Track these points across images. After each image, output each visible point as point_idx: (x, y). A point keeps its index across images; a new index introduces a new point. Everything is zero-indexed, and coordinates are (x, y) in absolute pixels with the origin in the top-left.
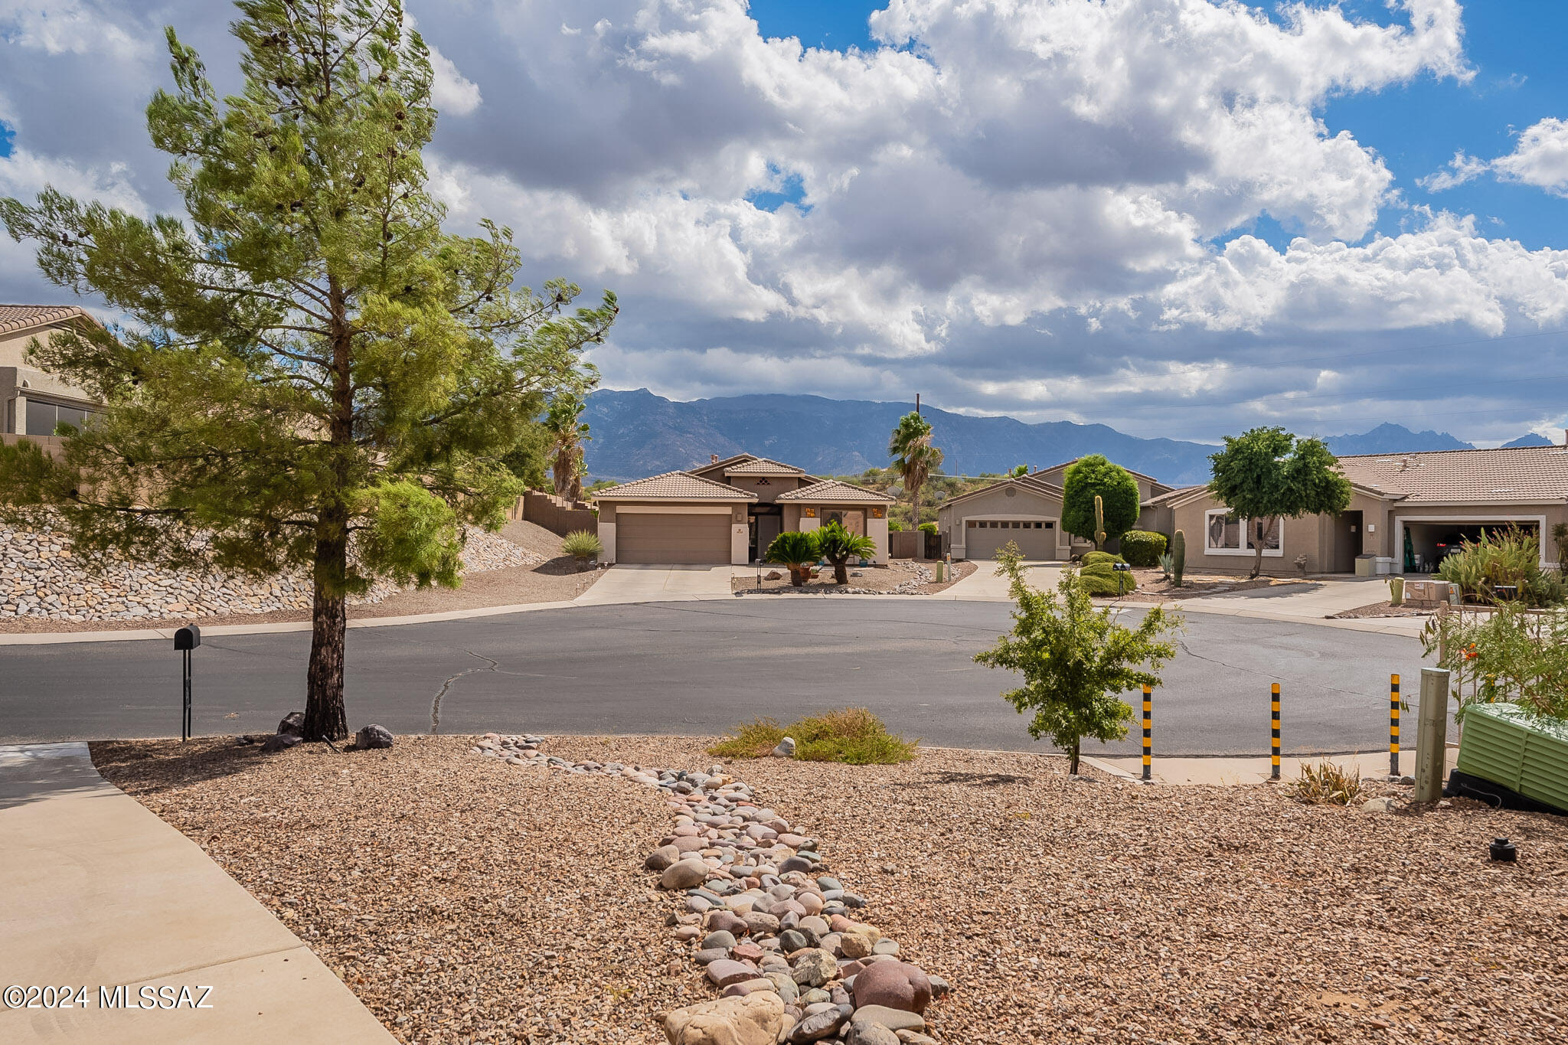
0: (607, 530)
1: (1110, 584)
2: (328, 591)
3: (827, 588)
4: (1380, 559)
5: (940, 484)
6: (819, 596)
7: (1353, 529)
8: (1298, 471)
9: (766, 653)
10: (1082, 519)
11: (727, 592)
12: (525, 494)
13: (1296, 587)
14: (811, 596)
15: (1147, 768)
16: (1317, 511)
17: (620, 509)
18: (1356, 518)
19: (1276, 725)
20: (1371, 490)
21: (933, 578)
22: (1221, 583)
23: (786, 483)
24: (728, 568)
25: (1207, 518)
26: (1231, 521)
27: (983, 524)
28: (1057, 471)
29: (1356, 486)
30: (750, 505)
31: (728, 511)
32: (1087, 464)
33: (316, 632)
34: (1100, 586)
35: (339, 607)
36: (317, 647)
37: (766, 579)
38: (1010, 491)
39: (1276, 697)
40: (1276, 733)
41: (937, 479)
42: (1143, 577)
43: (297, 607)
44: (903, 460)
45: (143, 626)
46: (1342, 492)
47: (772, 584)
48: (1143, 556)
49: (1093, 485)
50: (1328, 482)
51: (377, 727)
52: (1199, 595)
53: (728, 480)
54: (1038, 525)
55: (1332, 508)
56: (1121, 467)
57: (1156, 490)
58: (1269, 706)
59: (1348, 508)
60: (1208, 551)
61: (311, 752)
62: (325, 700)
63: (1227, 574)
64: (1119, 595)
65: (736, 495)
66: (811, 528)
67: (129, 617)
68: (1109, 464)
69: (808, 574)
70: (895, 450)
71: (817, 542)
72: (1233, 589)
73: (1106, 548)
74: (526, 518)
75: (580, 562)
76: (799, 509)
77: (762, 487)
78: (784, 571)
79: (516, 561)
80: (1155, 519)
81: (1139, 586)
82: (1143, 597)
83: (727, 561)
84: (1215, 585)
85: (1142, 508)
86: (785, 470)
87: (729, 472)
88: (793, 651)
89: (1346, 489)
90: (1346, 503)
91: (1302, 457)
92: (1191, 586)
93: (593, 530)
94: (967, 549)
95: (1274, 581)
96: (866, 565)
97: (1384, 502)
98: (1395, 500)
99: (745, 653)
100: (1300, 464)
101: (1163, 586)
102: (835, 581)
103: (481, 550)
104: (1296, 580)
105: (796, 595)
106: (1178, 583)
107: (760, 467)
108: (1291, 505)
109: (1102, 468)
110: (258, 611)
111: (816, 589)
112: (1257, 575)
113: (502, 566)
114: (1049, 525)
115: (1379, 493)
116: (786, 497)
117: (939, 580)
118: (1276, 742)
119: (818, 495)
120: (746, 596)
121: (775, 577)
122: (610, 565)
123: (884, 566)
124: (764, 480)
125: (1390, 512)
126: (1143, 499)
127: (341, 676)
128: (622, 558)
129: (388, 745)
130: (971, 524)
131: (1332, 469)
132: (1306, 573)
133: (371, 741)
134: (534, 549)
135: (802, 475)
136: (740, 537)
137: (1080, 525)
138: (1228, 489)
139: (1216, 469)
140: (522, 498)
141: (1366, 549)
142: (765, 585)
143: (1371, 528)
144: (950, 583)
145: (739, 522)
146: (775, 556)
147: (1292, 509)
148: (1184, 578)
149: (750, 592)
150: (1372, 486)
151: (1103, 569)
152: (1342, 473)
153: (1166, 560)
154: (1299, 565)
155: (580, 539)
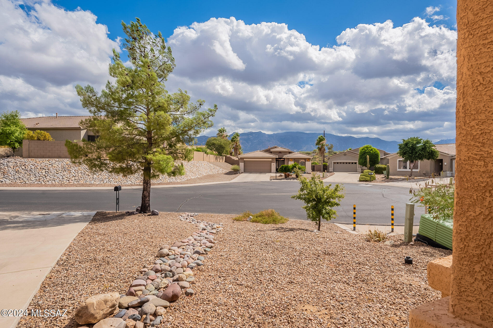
0: (242, 164)
1: (368, 178)
2: (147, 178)
3: (293, 178)
4: (448, 172)
5: (332, 153)
6: (291, 181)
7: (440, 164)
8: (423, 149)
9: (269, 194)
10: (363, 162)
11: (268, 179)
12: (225, 156)
13: (422, 180)
14: (289, 180)
15: (354, 228)
16: (428, 159)
17: (245, 160)
18: (441, 161)
19: (393, 217)
20: (445, 153)
21: (322, 177)
22: (400, 178)
23: (285, 153)
24: (271, 173)
25: (398, 161)
26: (405, 162)
27: (338, 163)
28: (357, 150)
29: (441, 152)
30: (276, 158)
31: (271, 160)
32: (367, 147)
33: (143, 188)
34: (365, 179)
35: (149, 182)
36: (144, 191)
37: (279, 176)
38: (345, 155)
39: (392, 210)
40: (392, 219)
41: (332, 152)
42: (379, 177)
43: (165, 182)
44: (319, 147)
45: (129, 186)
46: (436, 154)
47: (280, 178)
48: (379, 171)
49: (367, 153)
50: (432, 151)
51: (155, 210)
52: (393, 181)
53: (271, 152)
54: (352, 163)
55: (433, 159)
56: (375, 148)
57: (385, 154)
58: (391, 212)
59: (438, 158)
60: (398, 170)
61: (139, 216)
62: (145, 204)
63: (403, 176)
64: (370, 181)
65: (273, 156)
66: (291, 164)
67: (127, 184)
68: (372, 148)
69: (289, 175)
70: (317, 144)
71: (291, 167)
72: (403, 180)
73: (370, 169)
74: (225, 162)
75: (235, 172)
76: (288, 159)
77: (280, 154)
78: (283, 174)
79: (220, 172)
80: (385, 161)
81: (377, 179)
82: (377, 182)
83: (271, 172)
84: (398, 179)
85: (381, 159)
86: (285, 150)
87: (272, 150)
88: (276, 194)
89: (437, 153)
90: (437, 157)
91: (424, 145)
92: (391, 179)
93: (238, 164)
94: (333, 169)
95: (416, 178)
96: (305, 173)
97: (449, 156)
98: (453, 156)
99: (263, 195)
100: (424, 147)
101: (384, 179)
102: (296, 177)
103: (212, 169)
104: (422, 178)
105: (286, 180)
106: (388, 178)
107: (279, 149)
108: (421, 158)
109: (370, 149)
110: (156, 183)
111: (291, 179)
112: (411, 176)
113: (217, 173)
114: (355, 163)
115: (448, 154)
116: (285, 157)
117: (323, 177)
118: (393, 222)
119: (293, 156)
120: (273, 181)
121: (281, 176)
122: (242, 173)
123: (310, 173)
124: (280, 152)
125: (451, 159)
126: (381, 156)
127: (149, 198)
128: (245, 171)
129: (157, 215)
130: (334, 163)
131: (433, 148)
132: (426, 176)
133: (154, 214)
134: (225, 169)
135: (290, 151)
136: (274, 166)
137: (363, 163)
138: (403, 154)
139: (400, 148)
140: (224, 157)
141: (444, 169)
142: (277, 178)
143: (445, 164)
144: (326, 177)
145: (273, 162)
146: (280, 171)
147: (421, 159)
148: (390, 177)
149: (274, 179)
150: (446, 152)
151: (366, 174)
152: (436, 149)
153: (385, 172)
154: (424, 174)
155: (235, 167)
